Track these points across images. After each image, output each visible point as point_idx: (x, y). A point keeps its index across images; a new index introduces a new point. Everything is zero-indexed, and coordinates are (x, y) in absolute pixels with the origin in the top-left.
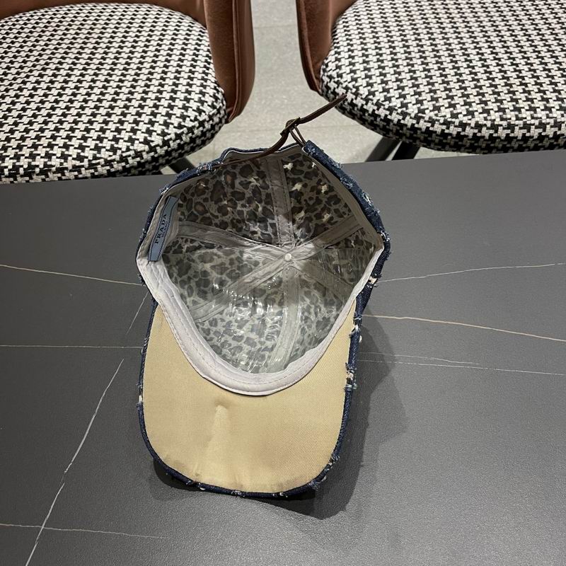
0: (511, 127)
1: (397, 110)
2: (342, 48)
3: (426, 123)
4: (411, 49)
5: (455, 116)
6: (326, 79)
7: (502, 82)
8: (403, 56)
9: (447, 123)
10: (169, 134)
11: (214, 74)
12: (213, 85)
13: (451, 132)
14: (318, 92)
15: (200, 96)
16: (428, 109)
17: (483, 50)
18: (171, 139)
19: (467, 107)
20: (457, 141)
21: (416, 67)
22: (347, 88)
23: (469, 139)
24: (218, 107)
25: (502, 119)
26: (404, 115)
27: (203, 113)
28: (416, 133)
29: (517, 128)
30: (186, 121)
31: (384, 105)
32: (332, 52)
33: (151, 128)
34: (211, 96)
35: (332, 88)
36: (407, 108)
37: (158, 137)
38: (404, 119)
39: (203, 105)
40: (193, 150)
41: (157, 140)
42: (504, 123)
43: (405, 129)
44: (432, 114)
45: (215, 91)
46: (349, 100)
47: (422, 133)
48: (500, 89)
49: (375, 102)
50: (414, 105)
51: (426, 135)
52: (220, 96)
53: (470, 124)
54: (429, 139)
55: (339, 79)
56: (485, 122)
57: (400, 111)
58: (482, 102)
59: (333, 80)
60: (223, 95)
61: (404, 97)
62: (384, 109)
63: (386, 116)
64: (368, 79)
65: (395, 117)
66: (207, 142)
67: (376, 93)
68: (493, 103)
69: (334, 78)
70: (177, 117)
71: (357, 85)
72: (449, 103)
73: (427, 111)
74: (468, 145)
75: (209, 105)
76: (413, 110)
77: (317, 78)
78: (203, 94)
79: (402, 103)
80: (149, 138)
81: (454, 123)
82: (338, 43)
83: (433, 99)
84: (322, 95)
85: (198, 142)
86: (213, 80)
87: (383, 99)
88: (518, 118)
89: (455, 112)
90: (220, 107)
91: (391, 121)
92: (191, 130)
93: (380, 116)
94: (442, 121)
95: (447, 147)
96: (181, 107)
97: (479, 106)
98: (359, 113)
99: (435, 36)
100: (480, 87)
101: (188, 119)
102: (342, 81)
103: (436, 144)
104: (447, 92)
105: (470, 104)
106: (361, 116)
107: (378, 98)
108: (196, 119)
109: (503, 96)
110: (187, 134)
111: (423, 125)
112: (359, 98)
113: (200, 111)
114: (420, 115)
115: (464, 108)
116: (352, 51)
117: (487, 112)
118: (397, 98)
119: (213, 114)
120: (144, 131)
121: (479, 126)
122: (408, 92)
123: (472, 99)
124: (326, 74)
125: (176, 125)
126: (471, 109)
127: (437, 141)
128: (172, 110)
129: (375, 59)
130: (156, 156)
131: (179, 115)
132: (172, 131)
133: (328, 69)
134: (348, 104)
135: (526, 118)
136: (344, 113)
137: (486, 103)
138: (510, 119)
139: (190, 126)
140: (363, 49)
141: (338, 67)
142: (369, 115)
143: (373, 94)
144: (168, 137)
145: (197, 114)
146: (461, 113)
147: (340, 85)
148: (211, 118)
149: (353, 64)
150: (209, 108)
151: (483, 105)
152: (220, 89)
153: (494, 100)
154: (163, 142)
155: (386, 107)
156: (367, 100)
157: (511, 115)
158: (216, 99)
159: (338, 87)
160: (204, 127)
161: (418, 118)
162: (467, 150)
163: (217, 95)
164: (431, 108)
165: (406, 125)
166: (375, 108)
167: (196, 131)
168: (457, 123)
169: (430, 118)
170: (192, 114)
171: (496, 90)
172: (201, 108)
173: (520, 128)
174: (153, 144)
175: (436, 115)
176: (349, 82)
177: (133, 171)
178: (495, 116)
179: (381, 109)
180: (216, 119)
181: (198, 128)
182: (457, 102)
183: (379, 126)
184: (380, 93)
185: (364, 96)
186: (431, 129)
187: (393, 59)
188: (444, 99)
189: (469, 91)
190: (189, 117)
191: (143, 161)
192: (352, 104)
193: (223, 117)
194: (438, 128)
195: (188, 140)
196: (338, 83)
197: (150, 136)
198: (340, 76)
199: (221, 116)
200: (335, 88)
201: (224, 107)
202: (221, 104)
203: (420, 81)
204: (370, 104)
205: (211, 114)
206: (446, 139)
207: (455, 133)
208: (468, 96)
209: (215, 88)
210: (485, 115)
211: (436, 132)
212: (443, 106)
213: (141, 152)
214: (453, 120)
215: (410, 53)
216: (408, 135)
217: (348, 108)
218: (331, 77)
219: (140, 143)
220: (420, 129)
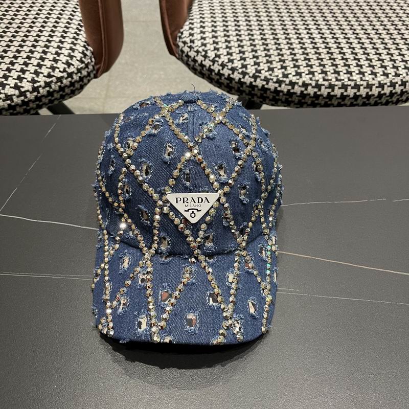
0: (332, 87)
1: (238, 70)
2: (195, 20)
3: (261, 82)
4: (252, 23)
5: (286, 76)
6: (181, 44)
7: (325, 51)
8: (245, 28)
9: (279, 82)
10: (39, 82)
11: (85, 35)
12: (82, 44)
13: (282, 89)
14: (176, 56)
15: (70, 51)
16: (263, 69)
17: (310, 27)
18: (40, 86)
19: (296, 69)
20: (287, 97)
21: (255, 37)
22: (198, 52)
23: (297, 96)
24: (86, 63)
25: (324, 80)
26: (244, 74)
27: (71, 66)
28: (253, 90)
29: (336, 88)
30: (56, 72)
31: (227, 66)
32: (187, 23)
33: (22, 76)
34: (79, 52)
35: (186, 52)
36: (246, 68)
37: (28, 83)
38: (244, 78)
39: (72, 59)
40: (63, 97)
41: (27, 86)
42: (326, 83)
43: (244, 86)
44: (267, 74)
45: (84, 49)
46: (199, 62)
47: (259, 90)
48: (323, 56)
49: (220, 63)
50: (252, 66)
51: (262, 92)
52: (88, 53)
53: (298, 83)
54: (265, 95)
55: (192, 44)
56: (310, 82)
57: (240, 71)
58: (308, 65)
59: (186, 45)
60: (92, 53)
61: (244, 59)
62: (228, 69)
63: (229, 75)
64: (215, 45)
65: (236, 76)
66: (76, 92)
67: (222, 56)
68: (317, 66)
69: (187, 43)
70: (47, 68)
71: (206, 49)
72: (281, 65)
73: (263, 72)
74: (296, 101)
75: (77, 60)
76: (251, 70)
77: (174, 44)
78: (73, 50)
79: (242, 64)
80: (19, 84)
81: (285, 82)
82: (192, 16)
83: (268, 62)
84: (178, 59)
85: (67, 91)
86: (84, 39)
87: (226, 61)
88: (337, 80)
89: (286, 73)
90: (88, 62)
91: (233, 79)
92: (59, 79)
93: (224, 75)
94: (275, 80)
95: (279, 103)
96: (52, 59)
97: (306, 69)
98: (207, 73)
99: (272, 14)
100: (307, 54)
101: (57, 70)
102: (194, 45)
103: (270, 100)
104: (280, 57)
105: (298, 67)
106: (209, 75)
107: (223, 60)
108: (64, 71)
109: (325, 62)
110: (56, 83)
111: (259, 83)
112: (207, 60)
113: (69, 64)
114: (257, 74)
115: (293, 70)
116: (204, 22)
117: (312, 73)
118: (238, 61)
119: (81, 68)
120: (15, 77)
121: (305, 85)
122: (247, 56)
123: (300, 63)
124: (181, 40)
125: (46, 74)
126: (299, 71)
127: (271, 97)
128: (43, 61)
129: (222, 29)
130: (26, 100)
131: (49, 66)
132: (42, 80)
133: (183, 36)
134: (199, 65)
135: (343, 80)
136: (195, 73)
137: (311, 66)
138: (331, 80)
139: (59, 76)
140: (212, 21)
141: (191, 35)
142: (215, 74)
143: (219, 56)
144: (38, 84)
145: (66, 66)
146: (291, 74)
147: (192, 49)
148: (79, 71)
149: (204, 33)
150: (77, 62)
151: (309, 68)
152: (90, 48)
153: (318, 65)
154: (32, 88)
155: (230, 67)
156: (214, 61)
157: (331, 77)
158: (85, 55)
159: (190, 51)
160: (72, 78)
161: (255, 77)
162: (295, 106)
163: (85, 52)
164: (266, 69)
165: (245, 83)
166: (221, 68)
167: (64, 81)
168: (287, 82)
169: (265, 77)
170: (61, 66)
171: (320, 57)
172: (70, 61)
173: (339, 88)
174: (23, 90)
175: (271, 75)
176: (200, 47)
177: (4, 113)
178: (319, 77)
179: (225, 69)
180: (84, 73)
181: (66, 78)
182: (288, 65)
183: (223, 84)
184: (225, 56)
185: (211, 59)
186: (266, 86)
187: (236, 30)
188: (277, 62)
189: (298, 57)
190: (58, 68)
191: (13, 104)
192: (202, 65)
193: (92, 71)
194: (272, 86)
195: (57, 88)
196: (191, 47)
197: (21, 82)
198: (192, 41)
199: (89, 70)
200: (188, 52)
201: (93, 64)
202: (89, 61)
203: (258, 47)
204: (216, 65)
205: (79, 67)
206: (278, 95)
207: (285, 90)
208: (297, 60)
209: (84, 46)
210: (311, 76)
211: (270, 89)
212: (276, 67)
213: (11, 95)
214: (285, 79)
215: (250, 26)
216: (247, 91)
217: (199, 68)
218: (185, 43)
219: (11, 87)
220: (257, 86)
